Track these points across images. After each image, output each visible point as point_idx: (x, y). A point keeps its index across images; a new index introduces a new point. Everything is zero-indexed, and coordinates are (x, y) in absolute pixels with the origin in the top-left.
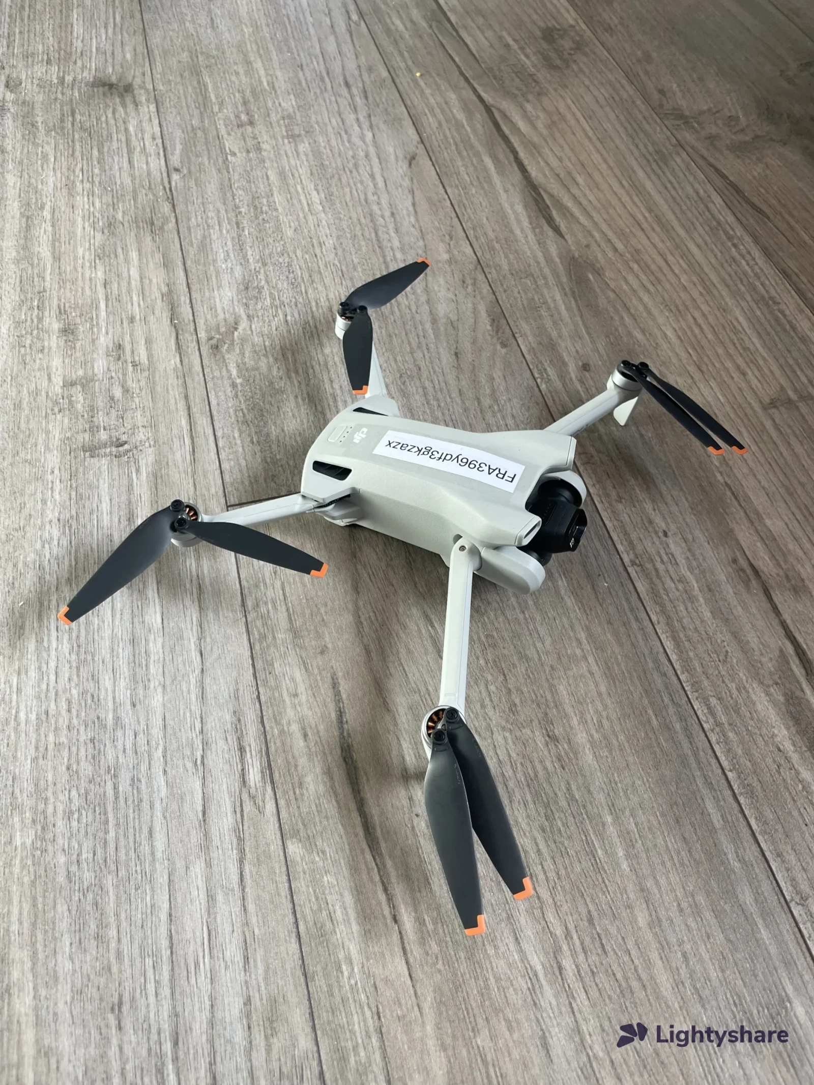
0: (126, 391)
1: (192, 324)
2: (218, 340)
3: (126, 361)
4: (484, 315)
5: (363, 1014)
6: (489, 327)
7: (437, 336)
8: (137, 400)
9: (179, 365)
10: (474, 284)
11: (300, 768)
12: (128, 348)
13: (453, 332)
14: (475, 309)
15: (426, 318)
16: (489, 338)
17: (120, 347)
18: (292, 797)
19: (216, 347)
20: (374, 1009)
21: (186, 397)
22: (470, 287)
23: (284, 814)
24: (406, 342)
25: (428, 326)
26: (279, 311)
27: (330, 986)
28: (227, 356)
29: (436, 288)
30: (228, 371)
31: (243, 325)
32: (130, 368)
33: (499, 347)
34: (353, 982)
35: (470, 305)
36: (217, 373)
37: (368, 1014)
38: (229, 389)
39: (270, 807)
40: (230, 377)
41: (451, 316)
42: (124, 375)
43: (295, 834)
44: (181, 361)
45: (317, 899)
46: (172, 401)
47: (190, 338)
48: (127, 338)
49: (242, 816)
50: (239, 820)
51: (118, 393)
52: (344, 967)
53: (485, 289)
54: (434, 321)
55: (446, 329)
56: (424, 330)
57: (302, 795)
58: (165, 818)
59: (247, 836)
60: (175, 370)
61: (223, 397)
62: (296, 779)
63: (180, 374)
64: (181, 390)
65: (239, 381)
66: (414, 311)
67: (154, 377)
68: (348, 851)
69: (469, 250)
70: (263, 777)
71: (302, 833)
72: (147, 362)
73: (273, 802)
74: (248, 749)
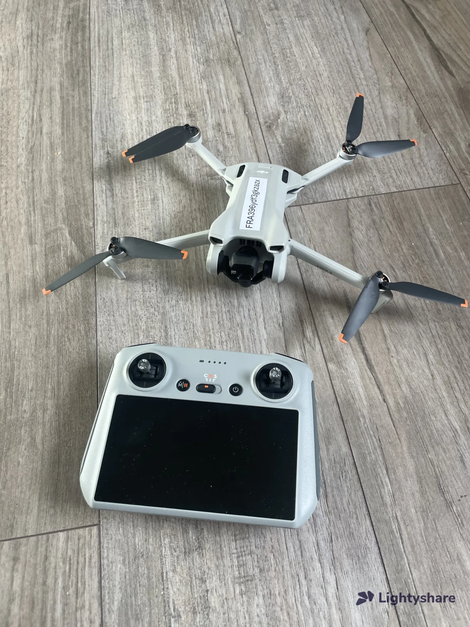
0: (225, 147)
1: (256, 115)
2: (270, 123)
3: (223, 132)
4: (413, 116)
5: (372, 440)
6: (416, 123)
7: (387, 126)
8: (231, 152)
9: (251, 136)
10: (406, 99)
11: (331, 331)
12: (224, 125)
13: (396, 124)
14: (408, 112)
15: (381, 116)
16: (416, 128)
17: (219, 125)
18: (328, 344)
19: (269, 127)
20: (377, 438)
21: (256, 152)
22: (404, 101)
23: (325, 351)
24: (371, 128)
25: (382, 120)
26: (301, 109)
27: (355, 426)
28: (275, 132)
29: (385, 101)
30: (277, 139)
31: (283, 116)
32: (226, 136)
33: (422, 133)
34: (366, 426)
35: (405, 110)
36: (271, 140)
37: (375, 440)
38: (278, 149)
39: (318, 347)
40: (278, 143)
41: (394, 115)
42: (223, 139)
43: (332, 360)
44: (252, 133)
45: (345, 389)
46: (249, 154)
47: (255, 122)
48: (223, 121)
49: (305, 350)
50: (303, 351)
51: (221, 148)
52: (361, 419)
53: (413, 102)
54: (386, 118)
55: (392, 122)
56: (380, 122)
57: (334, 343)
58: (268, 348)
59: (308, 359)
60: (249, 138)
61: (275, 153)
62: (330, 336)
63: (252, 140)
64: (253, 148)
65: (283, 145)
66: (374, 112)
67: (239, 141)
68: (359, 370)
69: (402, 81)
70: (313, 334)
71: (335, 360)
72: (234, 133)
73: (319, 345)
74: (304, 321)
